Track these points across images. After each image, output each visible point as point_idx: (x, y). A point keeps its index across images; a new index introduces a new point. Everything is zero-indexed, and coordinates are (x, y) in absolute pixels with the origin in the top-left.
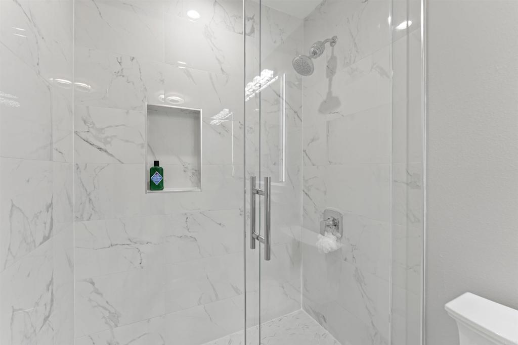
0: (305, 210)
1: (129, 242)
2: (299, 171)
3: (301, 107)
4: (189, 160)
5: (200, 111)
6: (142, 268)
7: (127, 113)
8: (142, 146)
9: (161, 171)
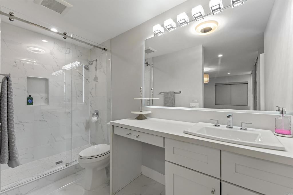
0: (90, 111)
1: (19, 123)
2: (88, 98)
3: (89, 78)
4: (44, 95)
5: (48, 79)
6: (24, 131)
7: (19, 79)
8: (25, 90)
9: (32, 99)
